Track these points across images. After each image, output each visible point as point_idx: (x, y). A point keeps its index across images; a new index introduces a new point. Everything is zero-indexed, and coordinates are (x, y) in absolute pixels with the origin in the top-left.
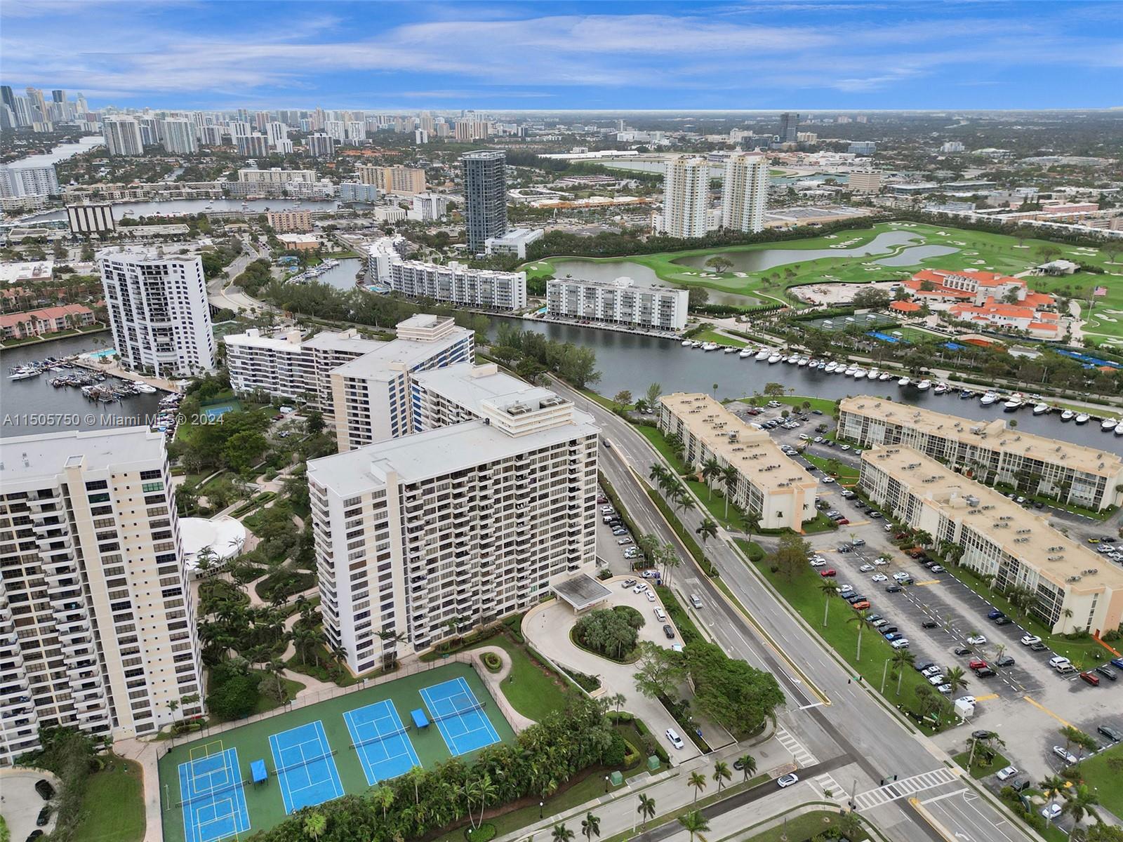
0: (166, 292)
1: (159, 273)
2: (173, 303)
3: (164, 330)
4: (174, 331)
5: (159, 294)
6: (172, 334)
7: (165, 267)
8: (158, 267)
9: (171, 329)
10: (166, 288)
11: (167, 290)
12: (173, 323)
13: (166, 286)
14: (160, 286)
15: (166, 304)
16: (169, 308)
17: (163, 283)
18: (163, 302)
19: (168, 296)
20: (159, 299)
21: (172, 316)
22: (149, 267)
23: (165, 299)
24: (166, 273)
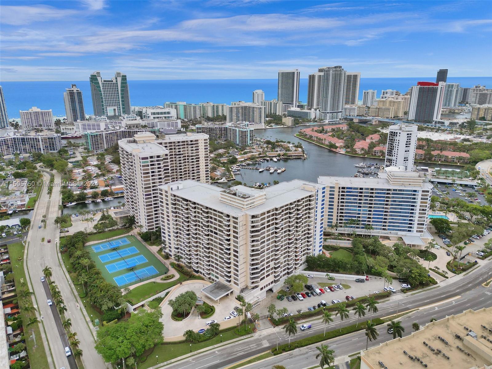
0: (394, 144)
1: (394, 135)
2: (395, 149)
3: (390, 160)
4: (393, 161)
5: (392, 144)
6: (392, 162)
7: (397, 133)
8: (395, 133)
9: (392, 160)
10: (395, 142)
11: (395, 143)
12: (394, 158)
13: (395, 141)
14: (393, 141)
15: (393, 149)
16: (394, 151)
17: (394, 140)
18: (392, 148)
19: (395, 146)
20: (392, 147)
21: (394, 155)
22: (392, 132)
23: (393, 147)
24: (396, 135)
